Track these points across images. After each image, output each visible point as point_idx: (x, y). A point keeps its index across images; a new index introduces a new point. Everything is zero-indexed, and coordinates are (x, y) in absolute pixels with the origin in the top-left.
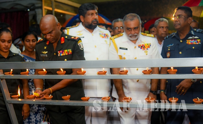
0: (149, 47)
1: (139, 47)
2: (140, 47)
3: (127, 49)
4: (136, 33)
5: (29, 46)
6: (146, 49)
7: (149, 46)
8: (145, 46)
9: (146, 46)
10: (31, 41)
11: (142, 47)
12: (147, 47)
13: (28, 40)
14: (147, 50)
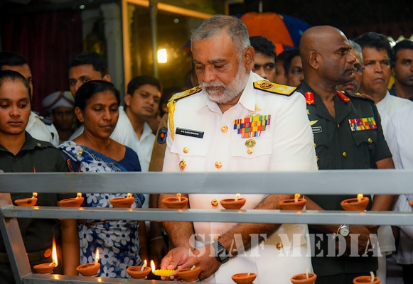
0: (261, 128)
1: (235, 128)
2: (238, 126)
3: (201, 135)
4: (221, 80)
5: (102, 122)
6: (252, 134)
7: (264, 124)
8: (253, 125)
9: (256, 125)
10: (107, 109)
11: (243, 126)
12: (255, 129)
13: (98, 108)
14: (255, 139)
